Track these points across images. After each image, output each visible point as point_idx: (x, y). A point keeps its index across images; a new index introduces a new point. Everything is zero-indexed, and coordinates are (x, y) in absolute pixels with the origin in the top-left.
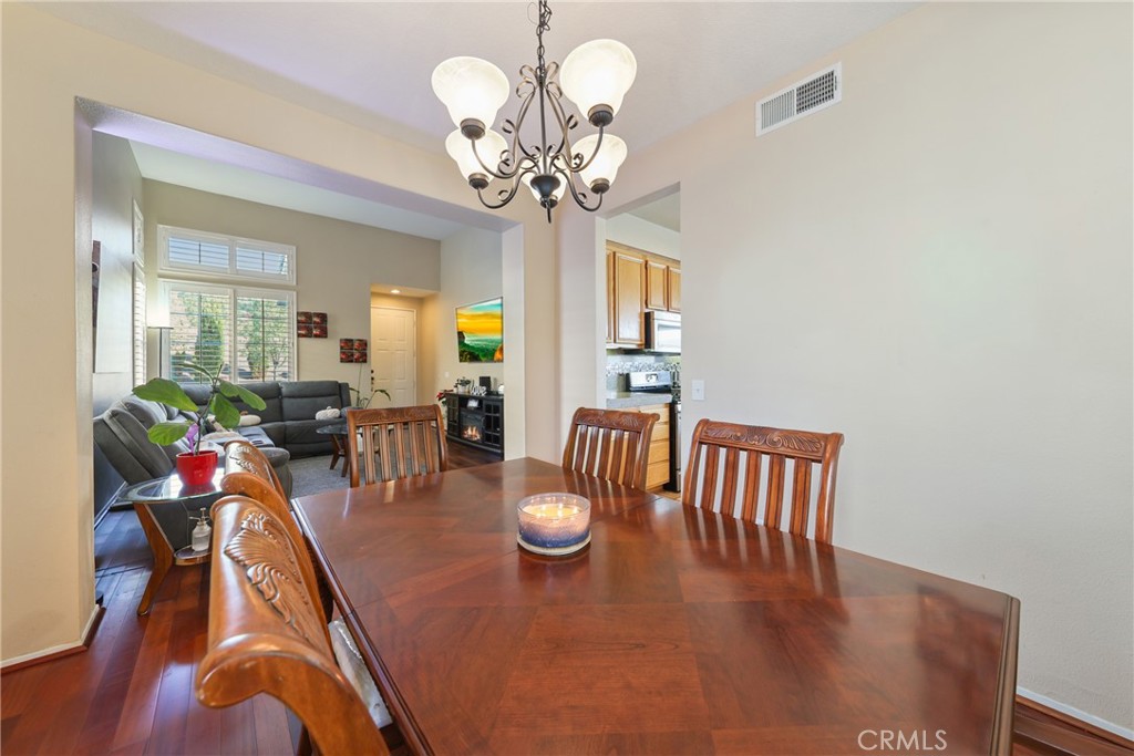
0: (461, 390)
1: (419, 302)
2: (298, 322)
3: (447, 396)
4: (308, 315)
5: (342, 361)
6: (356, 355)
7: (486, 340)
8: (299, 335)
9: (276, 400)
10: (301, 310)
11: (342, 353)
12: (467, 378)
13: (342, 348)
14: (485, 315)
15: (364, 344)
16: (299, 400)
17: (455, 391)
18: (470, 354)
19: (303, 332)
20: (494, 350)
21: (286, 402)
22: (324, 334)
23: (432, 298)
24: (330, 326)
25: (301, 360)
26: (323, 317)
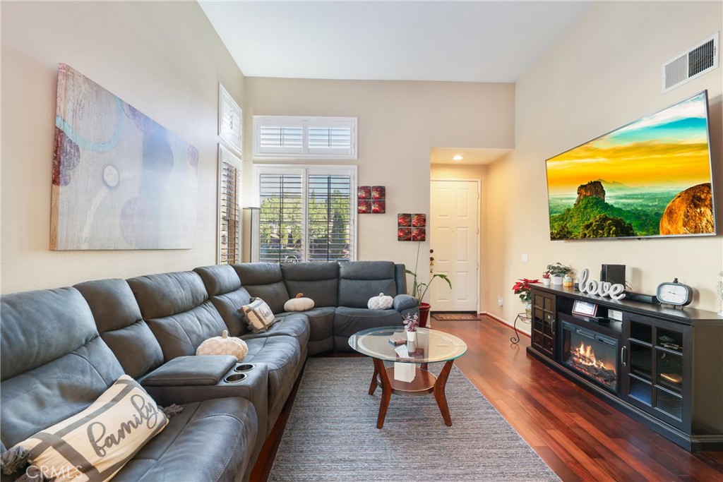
0: (554, 283)
1: (485, 169)
2: (359, 198)
3: (527, 289)
4: (367, 190)
5: (400, 238)
6: (414, 231)
7: (642, 196)
8: (360, 212)
9: (334, 281)
10: (361, 185)
11: (400, 230)
12: (564, 264)
13: (399, 224)
14: (637, 148)
15: (422, 219)
16: (354, 282)
17: (545, 283)
18: (618, 223)
19: (364, 208)
20: (658, 215)
21: (343, 283)
22: (382, 209)
23: (502, 160)
24: (388, 200)
25: (361, 238)
26: (381, 190)
